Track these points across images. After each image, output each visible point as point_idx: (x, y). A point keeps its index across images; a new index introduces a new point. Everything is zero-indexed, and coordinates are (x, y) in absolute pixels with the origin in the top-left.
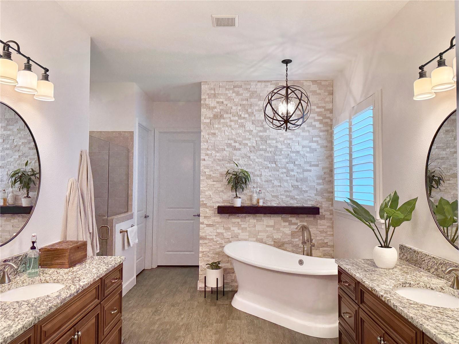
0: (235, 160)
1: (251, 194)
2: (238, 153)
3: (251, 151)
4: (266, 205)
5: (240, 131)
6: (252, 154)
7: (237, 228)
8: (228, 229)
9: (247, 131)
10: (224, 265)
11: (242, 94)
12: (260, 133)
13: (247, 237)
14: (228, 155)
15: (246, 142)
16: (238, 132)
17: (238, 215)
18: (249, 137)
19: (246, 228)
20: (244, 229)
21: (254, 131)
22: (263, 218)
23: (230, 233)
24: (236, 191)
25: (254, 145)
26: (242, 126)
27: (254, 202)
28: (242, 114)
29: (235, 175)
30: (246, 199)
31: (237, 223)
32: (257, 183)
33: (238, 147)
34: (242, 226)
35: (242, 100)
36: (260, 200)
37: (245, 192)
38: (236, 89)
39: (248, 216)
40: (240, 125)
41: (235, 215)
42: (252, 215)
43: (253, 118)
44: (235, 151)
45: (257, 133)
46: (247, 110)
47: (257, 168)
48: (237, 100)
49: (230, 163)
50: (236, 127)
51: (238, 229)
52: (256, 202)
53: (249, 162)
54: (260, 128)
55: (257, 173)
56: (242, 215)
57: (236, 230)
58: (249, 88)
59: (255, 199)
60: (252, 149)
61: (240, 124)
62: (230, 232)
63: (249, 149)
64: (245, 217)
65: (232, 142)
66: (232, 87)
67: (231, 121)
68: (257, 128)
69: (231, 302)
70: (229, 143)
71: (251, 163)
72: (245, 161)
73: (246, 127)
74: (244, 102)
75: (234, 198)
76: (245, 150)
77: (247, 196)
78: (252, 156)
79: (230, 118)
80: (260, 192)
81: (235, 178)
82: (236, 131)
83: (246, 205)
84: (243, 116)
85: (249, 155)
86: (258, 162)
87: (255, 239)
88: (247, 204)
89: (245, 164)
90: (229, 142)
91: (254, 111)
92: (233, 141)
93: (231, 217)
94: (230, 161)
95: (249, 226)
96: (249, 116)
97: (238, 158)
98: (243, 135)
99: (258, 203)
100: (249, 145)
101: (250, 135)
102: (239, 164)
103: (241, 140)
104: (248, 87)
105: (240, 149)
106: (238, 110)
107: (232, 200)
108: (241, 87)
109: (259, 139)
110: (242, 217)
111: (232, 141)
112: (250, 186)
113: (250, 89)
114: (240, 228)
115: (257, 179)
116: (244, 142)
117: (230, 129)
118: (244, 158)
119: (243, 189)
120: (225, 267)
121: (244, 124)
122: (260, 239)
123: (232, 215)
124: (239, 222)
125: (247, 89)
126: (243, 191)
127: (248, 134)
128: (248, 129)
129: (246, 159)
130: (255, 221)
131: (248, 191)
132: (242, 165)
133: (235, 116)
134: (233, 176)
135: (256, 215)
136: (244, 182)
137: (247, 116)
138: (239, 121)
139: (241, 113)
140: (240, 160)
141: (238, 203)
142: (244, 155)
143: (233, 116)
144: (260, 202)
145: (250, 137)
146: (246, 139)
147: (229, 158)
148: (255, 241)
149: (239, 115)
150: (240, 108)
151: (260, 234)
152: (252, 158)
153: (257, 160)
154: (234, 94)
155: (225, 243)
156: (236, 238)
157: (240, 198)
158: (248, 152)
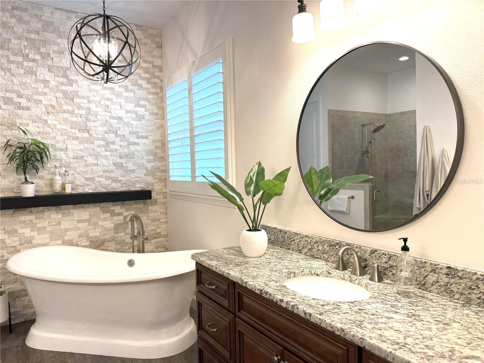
0: (21, 124)
1: (51, 176)
2: (25, 114)
3: (48, 113)
4: (76, 192)
5: (28, 80)
6: (49, 117)
7: (30, 229)
8: (13, 233)
9: (40, 80)
10: (8, 287)
11: (29, 22)
12: (63, 86)
13: (48, 241)
14: (7, 116)
15: (40, 98)
16: (24, 81)
17: (29, 209)
18: (44, 91)
19: (45, 228)
20: (41, 230)
21: (53, 83)
22: (72, 211)
23: (17, 238)
24: (25, 173)
25: (53, 104)
26: (30, 72)
27: (58, 188)
28: (30, 53)
29: (21, 148)
30: (44, 186)
31: (28, 222)
32: (61, 160)
33: (25, 105)
34: (39, 225)
35: (29, 31)
36: (66, 185)
37: (40, 174)
38: (17, 13)
39: (48, 210)
40: (27, 71)
41: (24, 210)
42: (53, 208)
43: (50, 63)
44: (20, 111)
45: (57, 86)
46: (39, 49)
47: (59, 138)
48: (20, 30)
49: (11, 130)
50: (20, 72)
51: (32, 231)
52: (60, 189)
53: (46, 128)
54: (62, 79)
55: (60, 145)
56: (36, 210)
57: (27, 232)
58: (41, 16)
59: (59, 184)
60: (50, 109)
61: (27, 69)
62: (17, 236)
63: (44, 109)
64: (43, 211)
65: (14, 96)
66: (10, 8)
67: (9, 62)
68: (57, 78)
69: (25, 340)
70: (7, 97)
71: (50, 130)
72: (39, 126)
73: (38, 74)
74: (33, 36)
75: (22, 183)
76: (37, 111)
77: (44, 180)
78: (51, 119)
79: (7, 56)
80: (67, 173)
81: (22, 152)
82: (20, 78)
83: (43, 194)
84: (31, 56)
85: (45, 118)
86: (61, 130)
87: (60, 242)
88: (45, 191)
89: (39, 132)
90: (8, 95)
91: (51, 52)
92: (16, 94)
93: (17, 213)
94: (11, 126)
95: (50, 224)
96: (43, 58)
97: (25, 122)
98: (33, 86)
99: (64, 188)
100: (45, 102)
101: (45, 86)
102: (28, 131)
103: (30, 93)
104: (39, 13)
105: (28, 109)
106: (22, 47)
107: (19, 188)
108: (26, 10)
109: (61, 95)
110: (37, 212)
111: (13, 94)
112: (49, 165)
113: (43, 17)
114: (35, 228)
115: (60, 154)
116: (35, 97)
117: (8, 74)
118: (36, 123)
119: (37, 170)
120: (10, 290)
121: (34, 69)
122: (68, 240)
123: (20, 210)
124: (32, 221)
125: (36, 16)
126: (37, 173)
127: (42, 85)
128: (41, 77)
129: (41, 124)
130: (60, 216)
131: (46, 172)
132: (34, 132)
133: (16, 55)
134: (18, 150)
135: (60, 207)
136: (39, 158)
137: (38, 57)
138: (25, 63)
139: (27, 51)
140: (30, 125)
141: (29, 191)
142: (36, 118)
143: (14, 54)
144: (66, 188)
145: (46, 90)
146: (38, 93)
147: (9, 122)
148: (60, 245)
149: (25, 55)
150: (26, 44)
151: (68, 233)
152: (50, 123)
153: (59, 127)
154: (13, 20)
155: (8, 254)
156: (29, 244)
157: (32, 183)
158: (43, 114)
